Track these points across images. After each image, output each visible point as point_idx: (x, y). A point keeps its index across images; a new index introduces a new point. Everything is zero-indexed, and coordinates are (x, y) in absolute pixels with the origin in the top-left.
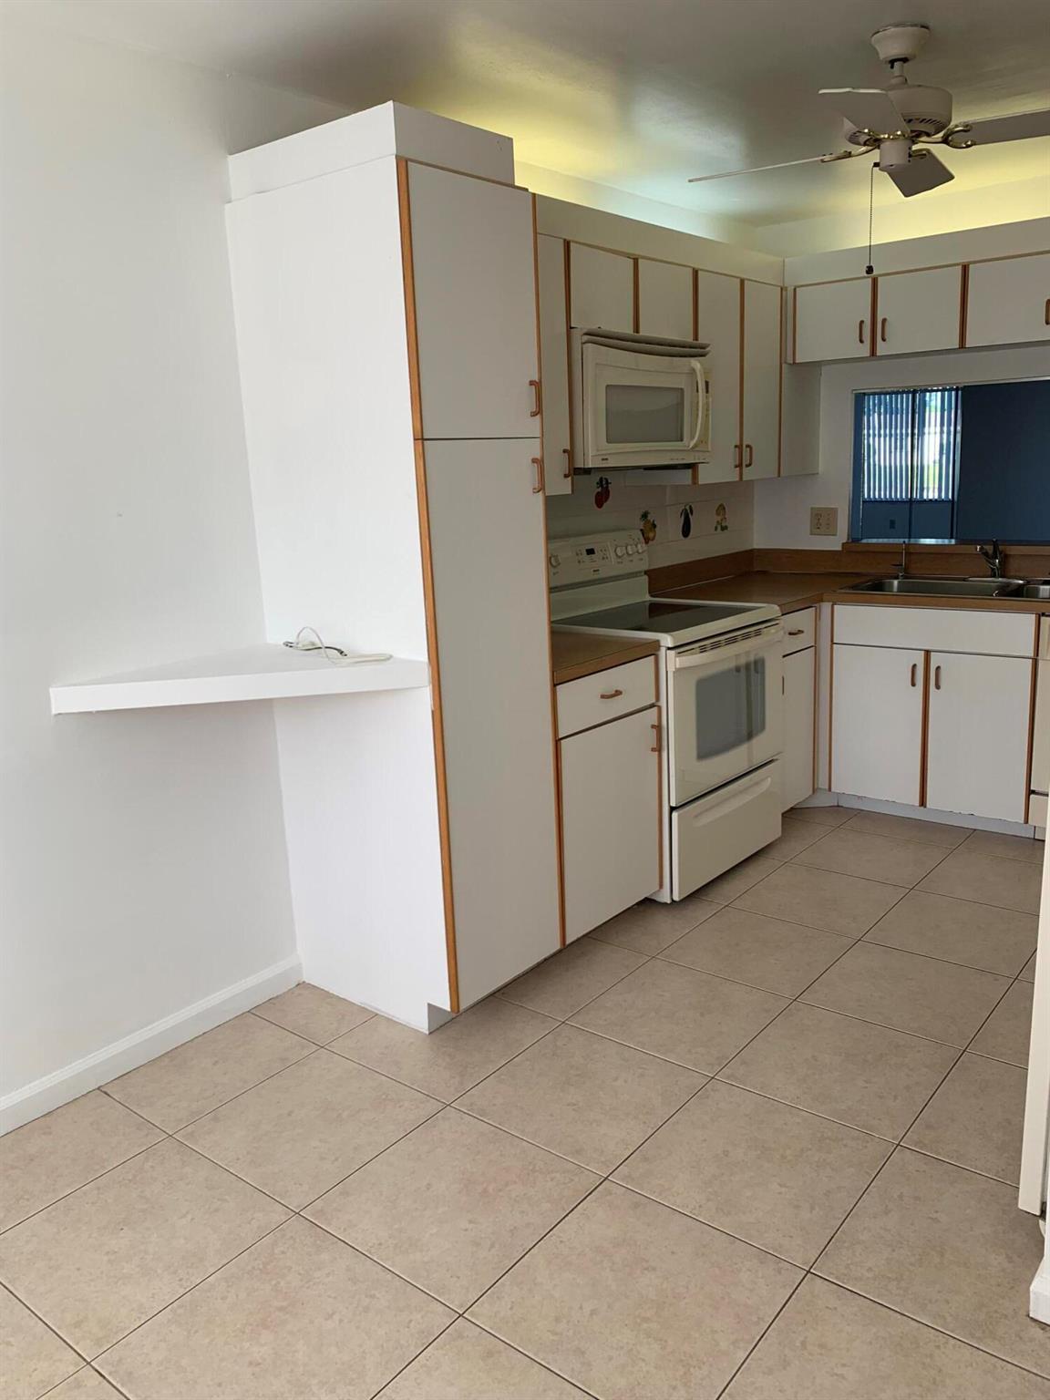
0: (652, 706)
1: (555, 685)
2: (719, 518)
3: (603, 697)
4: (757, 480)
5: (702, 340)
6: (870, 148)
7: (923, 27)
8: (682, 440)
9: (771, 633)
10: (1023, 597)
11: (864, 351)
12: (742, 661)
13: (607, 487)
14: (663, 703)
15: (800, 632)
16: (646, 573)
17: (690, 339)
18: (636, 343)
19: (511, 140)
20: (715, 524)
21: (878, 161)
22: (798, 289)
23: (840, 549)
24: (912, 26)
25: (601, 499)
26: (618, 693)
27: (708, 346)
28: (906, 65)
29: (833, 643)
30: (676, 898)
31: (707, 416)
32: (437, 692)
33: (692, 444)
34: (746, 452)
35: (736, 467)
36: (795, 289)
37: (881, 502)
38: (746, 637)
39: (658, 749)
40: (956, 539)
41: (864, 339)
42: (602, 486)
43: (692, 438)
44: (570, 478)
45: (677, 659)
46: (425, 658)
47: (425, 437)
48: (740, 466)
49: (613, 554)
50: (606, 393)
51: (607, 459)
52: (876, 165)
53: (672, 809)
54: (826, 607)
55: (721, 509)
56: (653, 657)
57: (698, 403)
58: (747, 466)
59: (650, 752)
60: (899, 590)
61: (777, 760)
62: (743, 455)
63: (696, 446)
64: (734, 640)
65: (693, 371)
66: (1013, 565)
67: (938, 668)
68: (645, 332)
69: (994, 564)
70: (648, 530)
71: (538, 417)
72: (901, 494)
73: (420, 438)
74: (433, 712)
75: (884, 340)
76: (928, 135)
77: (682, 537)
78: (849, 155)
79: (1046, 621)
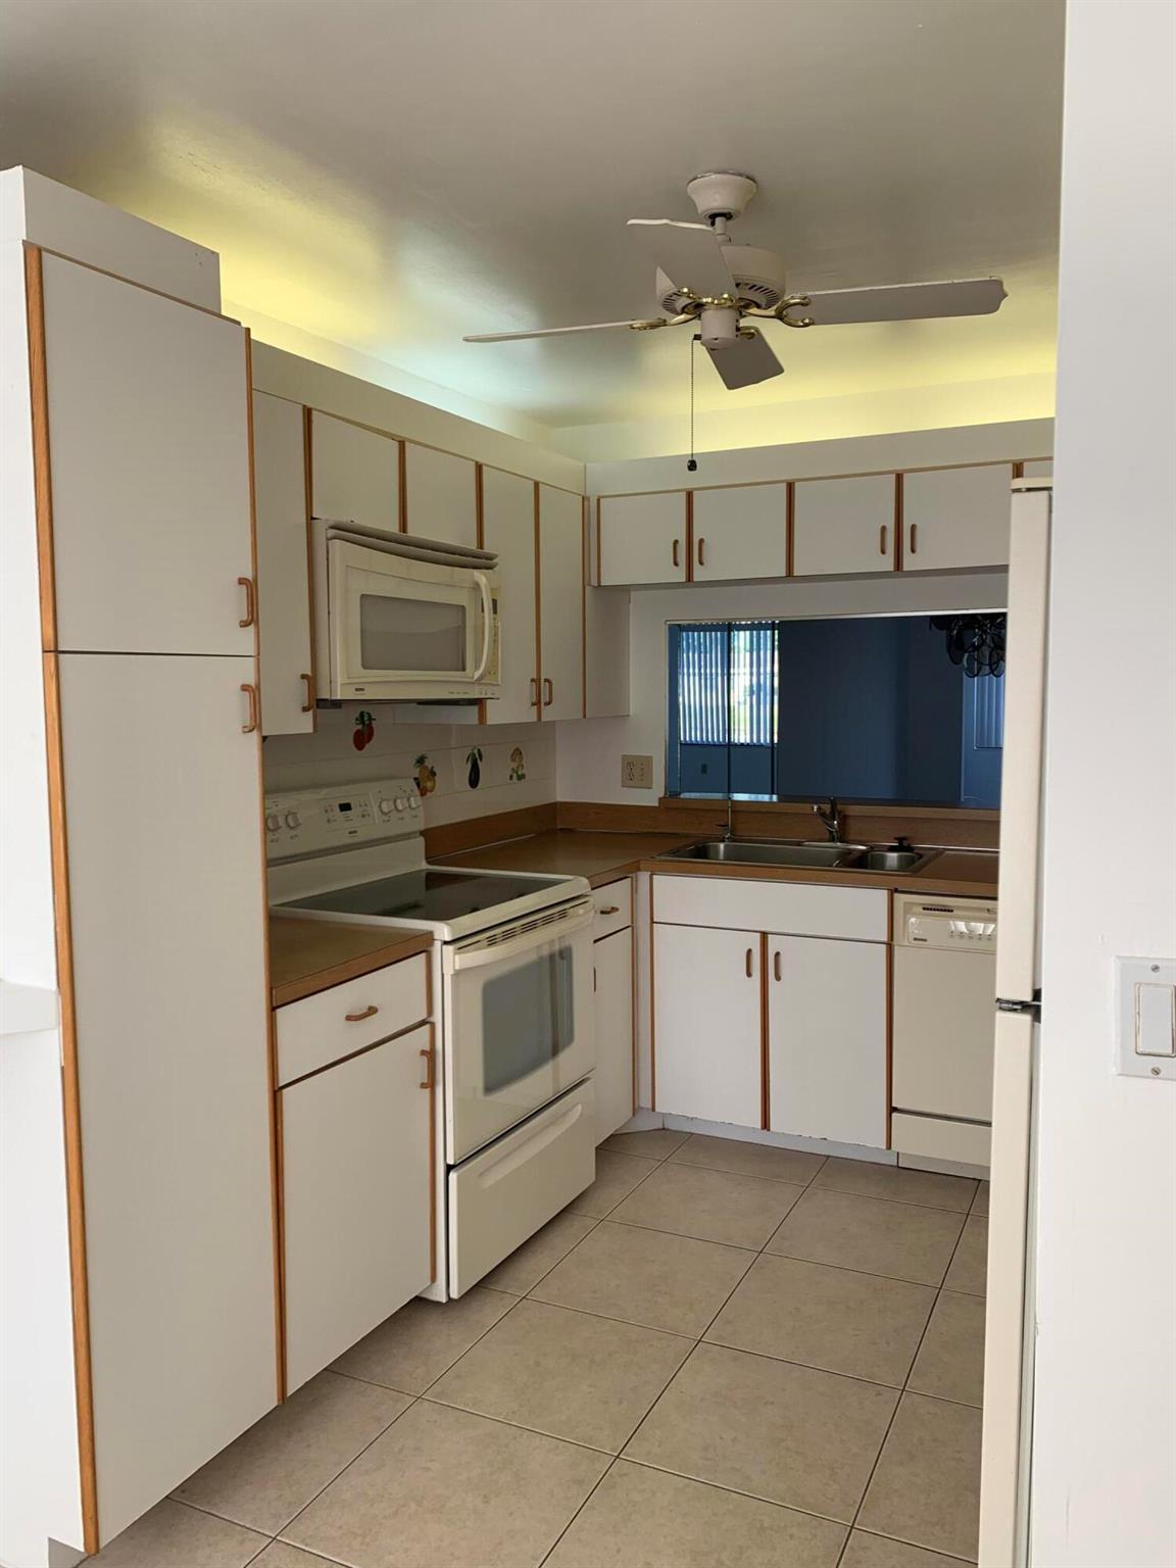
0: (422, 1023)
1: (273, 1009)
2: (514, 765)
3: (349, 1018)
4: (561, 721)
5: (488, 549)
6: (690, 317)
7: (748, 178)
8: (464, 670)
9: (581, 915)
10: (866, 868)
11: (680, 575)
12: (545, 952)
13: (370, 723)
14: (437, 1018)
15: (614, 909)
16: (423, 833)
17: (473, 546)
18: (402, 545)
19: (215, 255)
20: (510, 773)
21: (698, 333)
22: (602, 500)
23: (657, 805)
24: (734, 174)
25: (362, 739)
26: (372, 1011)
27: (495, 556)
28: (730, 223)
29: (652, 922)
30: (454, 1295)
31: (495, 641)
32: (70, 1037)
33: (477, 674)
34: (544, 687)
35: (533, 704)
36: (599, 500)
37: (697, 745)
38: (548, 920)
39: (431, 1084)
40: (778, 794)
41: (679, 559)
42: (363, 722)
43: (477, 667)
44: (311, 712)
45: (457, 957)
46: (51, 983)
47: (60, 649)
48: (537, 703)
49: (376, 809)
50: (362, 607)
51: (363, 690)
52: (697, 337)
53: (449, 1168)
54: (644, 876)
55: (517, 754)
56: (423, 955)
57: (483, 624)
58: (546, 704)
59: (420, 1090)
60: (727, 858)
61: (588, 1079)
62: (541, 692)
63: (481, 677)
64: (531, 927)
65: (477, 587)
66: (854, 827)
67: (777, 954)
68: (415, 531)
69: (832, 826)
70: (424, 782)
71: (252, 628)
72: (716, 737)
73: (53, 650)
74: (63, 1068)
75: (701, 563)
76: (758, 306)
77: (469, 788)
78: (664, 323)
79: (900, 898)
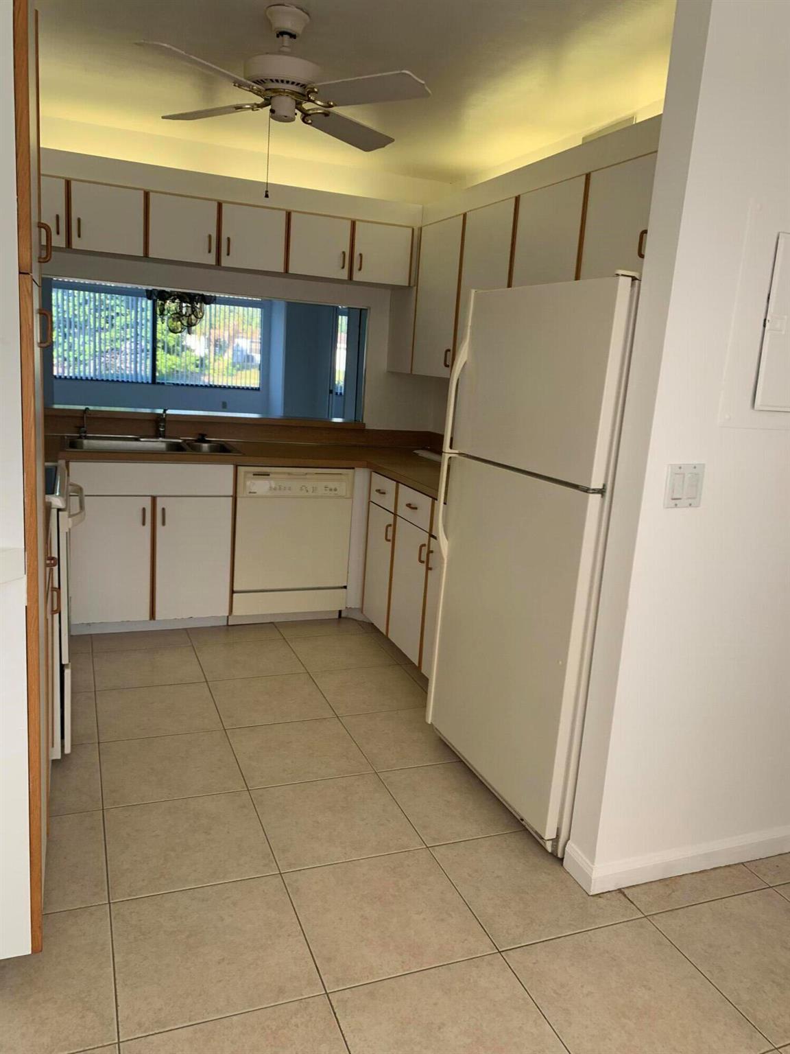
30: (69, 751)
32: (35, 583)
39: (55, 610)
41: (60, 232)
53: (63, 667)
67: (163, 509)
73: (29, 273)
75: (79, 236)
79: (241, 469)
